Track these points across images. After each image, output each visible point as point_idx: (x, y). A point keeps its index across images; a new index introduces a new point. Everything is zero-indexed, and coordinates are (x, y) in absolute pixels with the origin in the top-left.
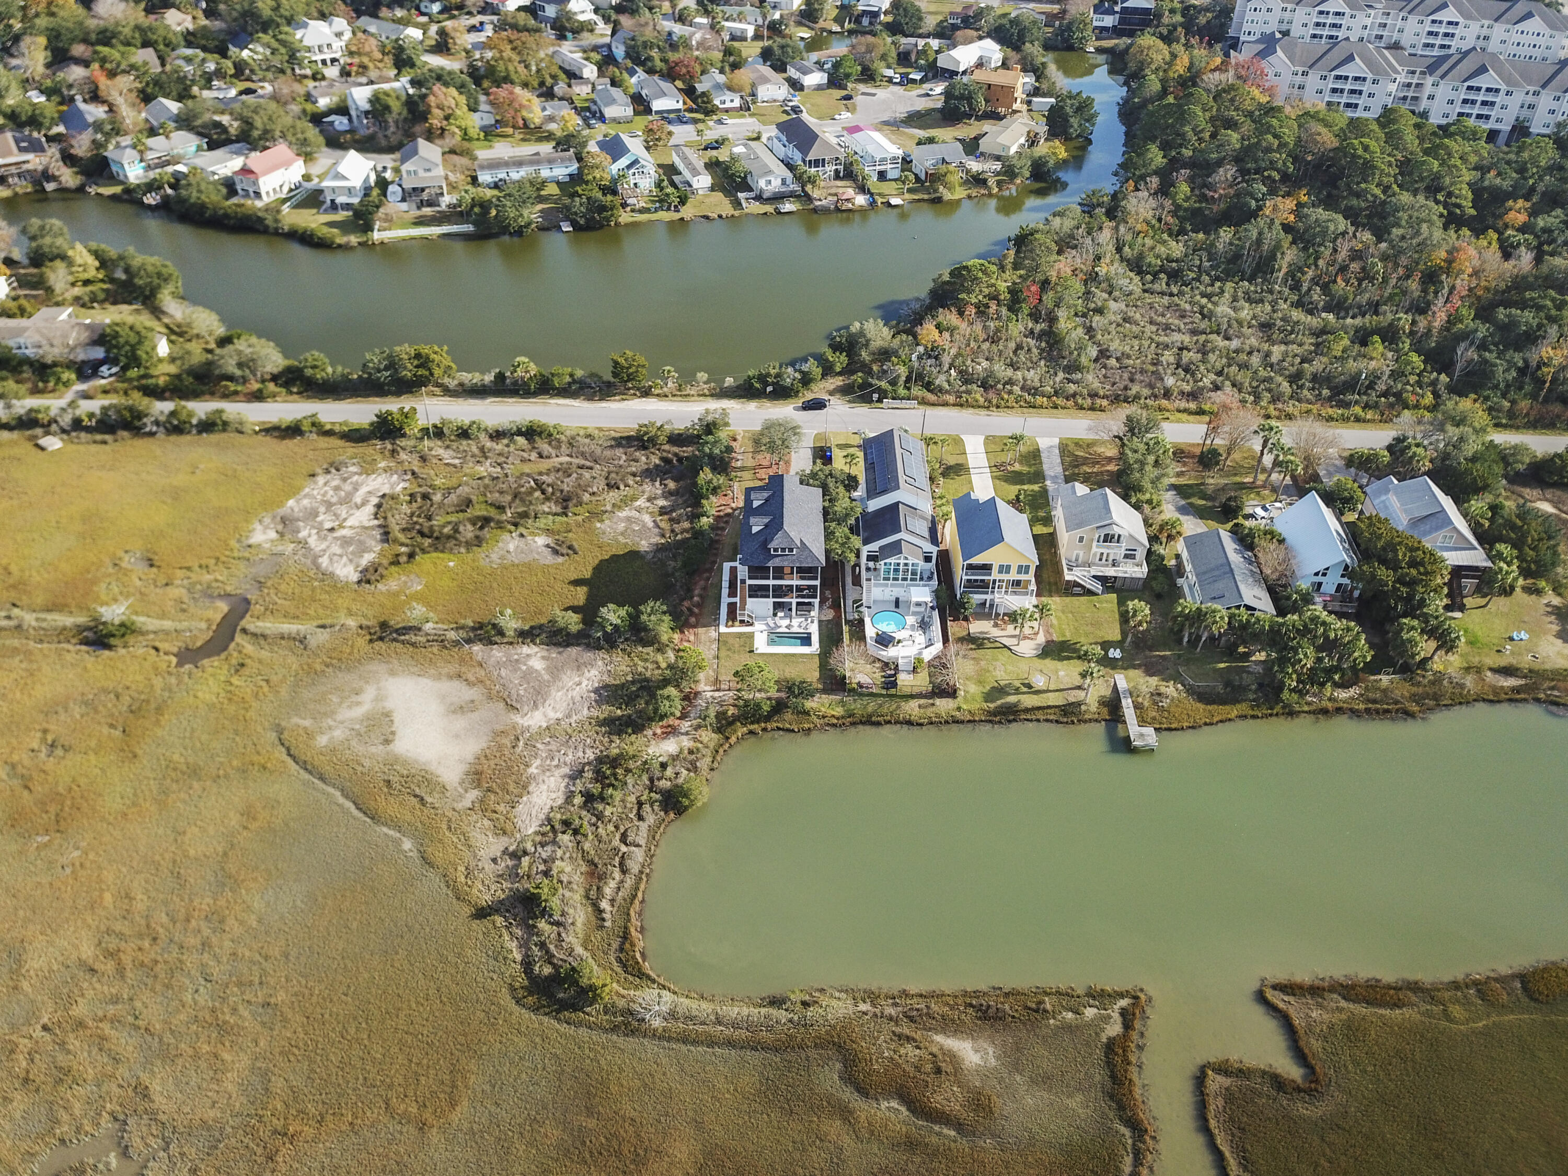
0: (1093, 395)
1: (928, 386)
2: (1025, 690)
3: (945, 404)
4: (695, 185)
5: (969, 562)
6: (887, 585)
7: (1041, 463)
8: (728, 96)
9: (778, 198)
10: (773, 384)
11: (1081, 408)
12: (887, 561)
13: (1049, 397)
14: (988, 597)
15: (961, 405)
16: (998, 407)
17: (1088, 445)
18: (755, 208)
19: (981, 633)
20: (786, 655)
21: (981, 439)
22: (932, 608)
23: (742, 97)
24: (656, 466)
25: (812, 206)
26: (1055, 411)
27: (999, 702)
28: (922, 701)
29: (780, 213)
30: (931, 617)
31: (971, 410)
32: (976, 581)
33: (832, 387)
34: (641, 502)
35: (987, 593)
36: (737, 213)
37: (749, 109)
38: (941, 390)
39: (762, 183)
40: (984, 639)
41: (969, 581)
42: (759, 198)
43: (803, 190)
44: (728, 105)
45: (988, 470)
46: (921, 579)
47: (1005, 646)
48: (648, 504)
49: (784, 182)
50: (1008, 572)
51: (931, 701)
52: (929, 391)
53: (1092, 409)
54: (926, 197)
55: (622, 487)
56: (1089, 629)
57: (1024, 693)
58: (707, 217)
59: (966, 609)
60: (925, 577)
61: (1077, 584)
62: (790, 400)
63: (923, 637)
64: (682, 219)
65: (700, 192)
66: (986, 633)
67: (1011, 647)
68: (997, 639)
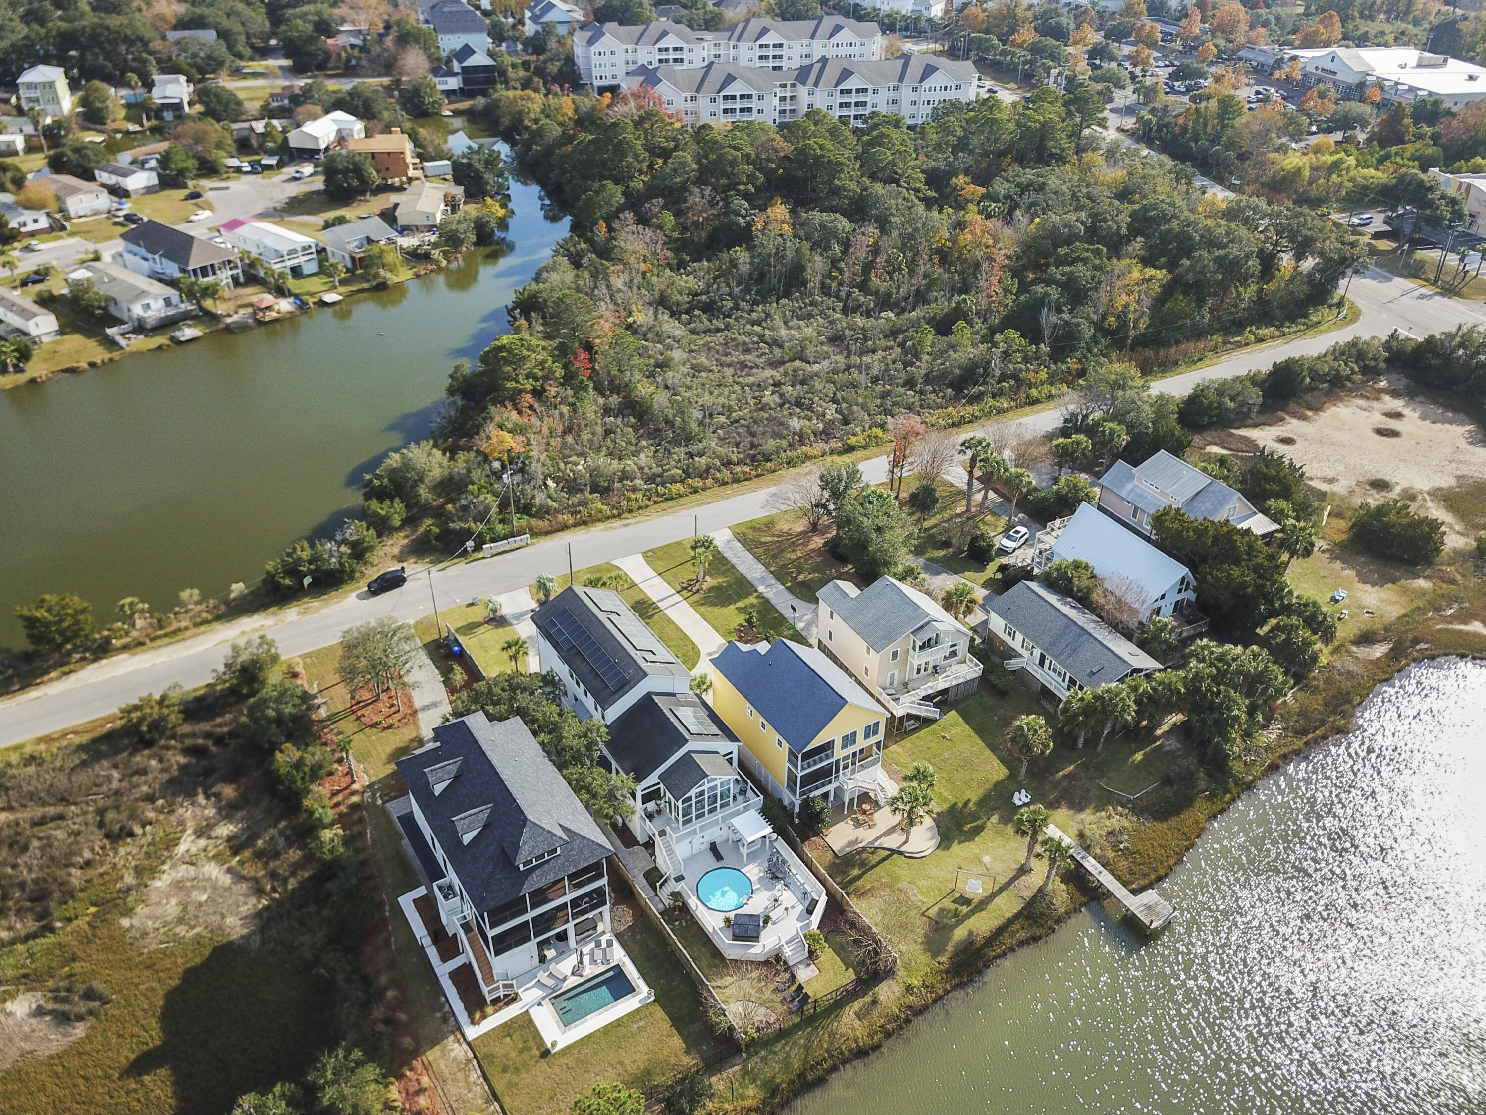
0: (727, 464)
1: (526, 510)
2: (965, 909)
3: (564, 527)
4: (34, 332)
6: (693, 832)
8: (27, 216)
9: (167, 324)
10: (310, 572)
11: (725, 483)
12: (687, 795)
14: (830, 788)
15: (585, 523)
17: (768, 526)
18: (139, 343)
19: (850, 844)
20: (607, 1030)
22: (774, 839)
23: (48, 215)
24: (183, 768)
25: (221, 326)
27: (950, 948)
28: (857, 1005)
29: (179, 343)
30: (779, 854)
31: (600, 526)
33: (396, 550)
34: (187, 844)
35: (832, 782)
36: (116, 355)
37: (63, 228)
38: (548, 511)
39: (137, 310)
40: (859, 852)
42: (140, 328)
43: (201, 308)
44: (31, 227)
45: (678, 597)
47: (893, 852)
48: (202, 843)
49: (168, 302)
51: (868, 998)
52: (531, 515)
53: (737, 480)
54: (365, 286)
55: (138, 830)
56: (964, 775)
57: (968, 916)
58: (72, 370)
61: (910, 716)
62: (346, 587)
63: (791, 893)
64: (33, 381)
65: (45, 339)
66: (856, 842)
67: (902, 849)
68: (876, 844)
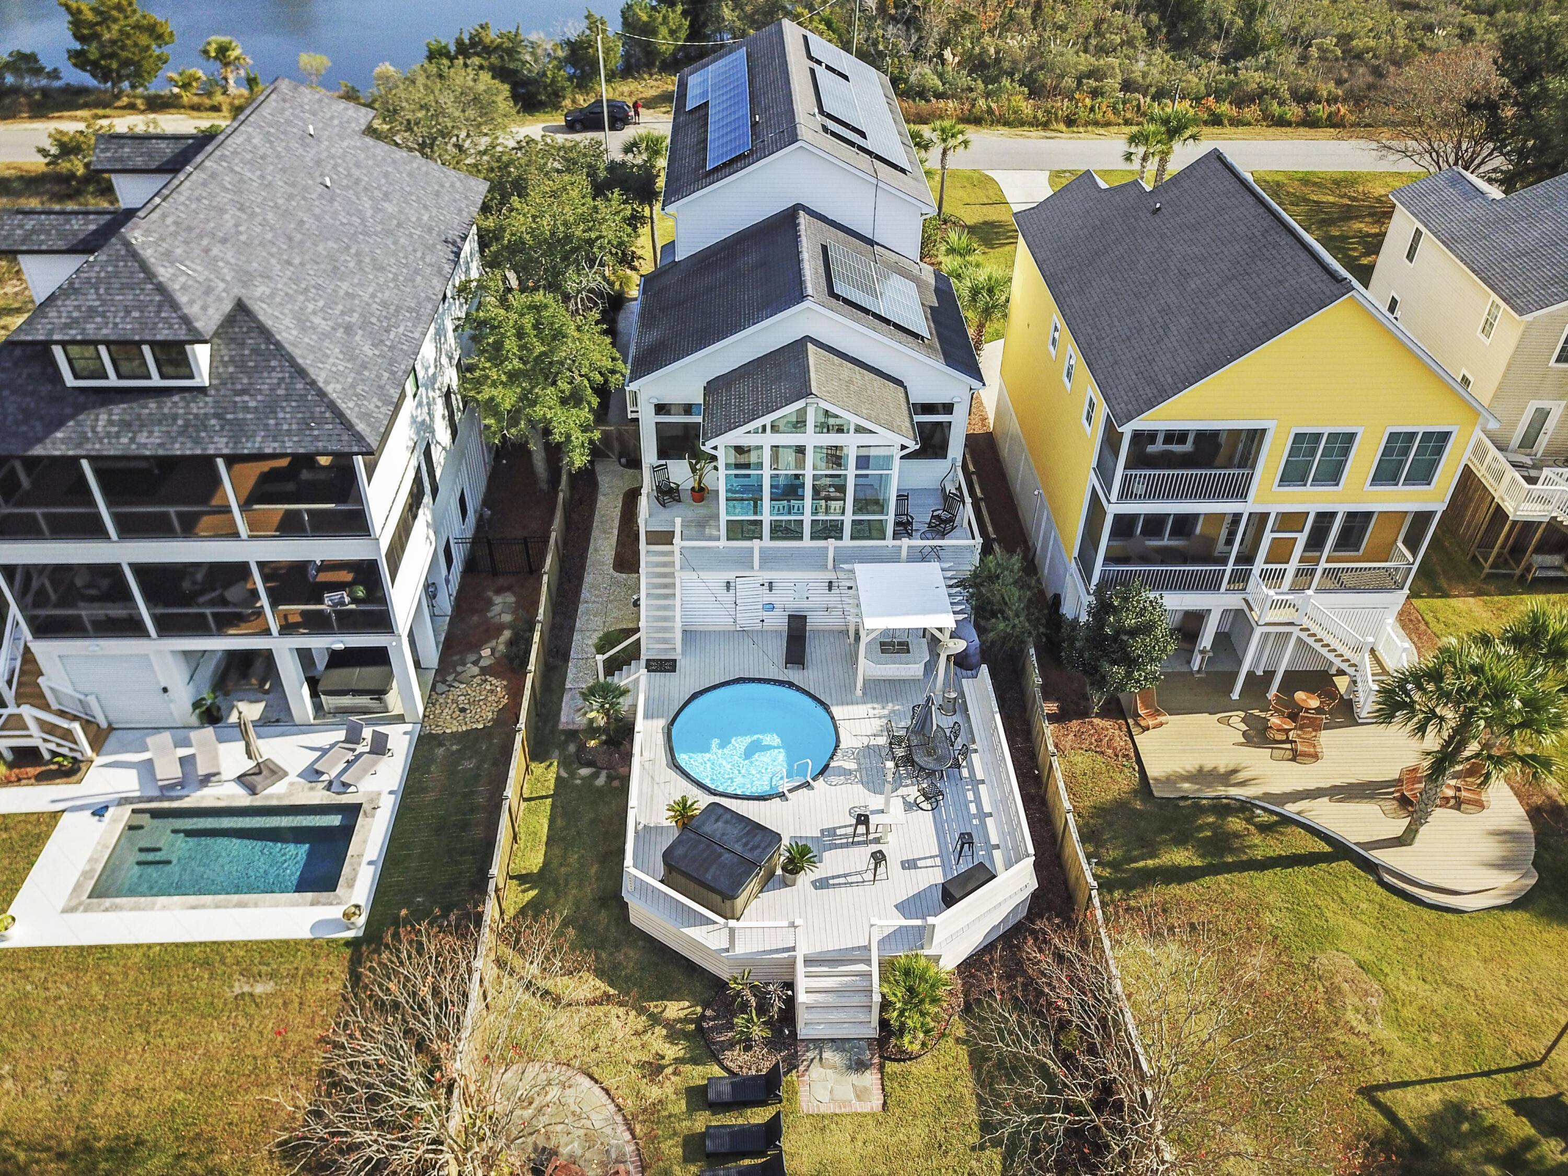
0: (1305, 97)
5: (1143, 423)
6: (745, 561)
11: (1281, 122)
12: (737, 437)
14: (1216, 602)
17: (1337, 183)
19: (1202, 776)
21: (1043, 176)
22: (962, 662)
30: (958, 706)
31: (1004, 130)
35: (1211, 584)
40: (1223, 808)
46: (904, 527)
47: (1340, 851)
50: (1333, 474)
53: (1310, 122)
59: (1131, 663)
60: (922, 517)
62: (540, 116)
63: (924, 820)
66: (1227, 777)
67: (1380, 856)
68: (1291, 809)
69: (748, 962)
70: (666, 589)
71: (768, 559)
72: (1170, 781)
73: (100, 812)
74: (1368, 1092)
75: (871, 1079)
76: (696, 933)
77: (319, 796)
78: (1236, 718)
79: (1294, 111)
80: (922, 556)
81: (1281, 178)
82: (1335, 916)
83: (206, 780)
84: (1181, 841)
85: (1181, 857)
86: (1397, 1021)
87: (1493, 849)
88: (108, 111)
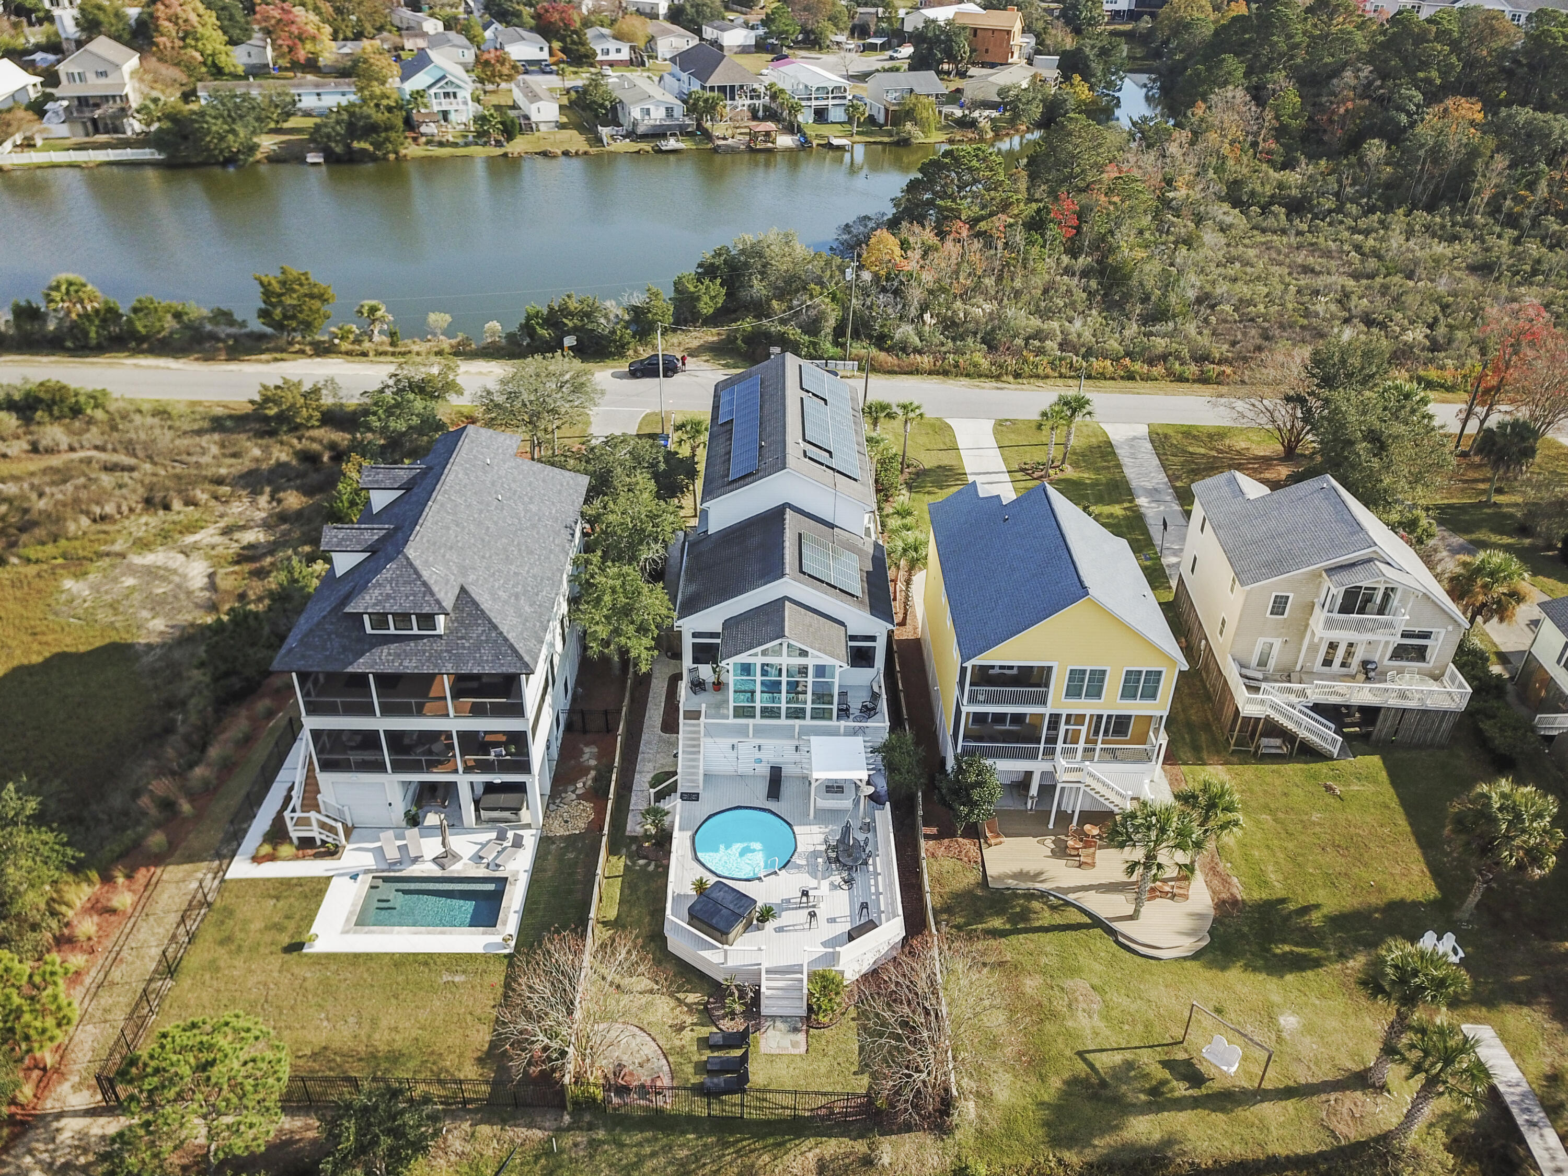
0: (1202, 358)
1: (881, 341)
2: (1181, 1089)
3: (915, 371)
4: (534, 117)
5: (978, 661)
6: (743, 732)
7: (1119, 466)
8: (612, 45)
9: (658, 134)
10: (574, 331)
11: (1181, 379)
12: (743, 658)
13: (1117, 359)
14: (1037, 767)
15: (946, 373)
16: (1017, 376)
17: (1211, 436)
18: (626, 145)
19: (1021, 875)
21: (989, 425)
22: (875, 798)
23: (633, 48)
25: (710, 146)
26: (1130, 384)
29: (660, 151)
30: (868, 827)
31: (965, 381)
32: (999, 718)
33: (695, 344)
34: (207, 536)
35: (1033, 755)
36: (593, 150)
38: (904, 348)
39: (636, 113)
40: (1030, 896)
41: (979, 718)
42: (632, 135)
43: (699, 126)
44: (613, 56)
45: (1007, 477)
46: (844, 712)
47: (1097, 922)
48: (218, 539)
49: (669, 111)
50: (1096, 692)
52: (881, 349)
53: (1203, 380)
54: (886, 139)
55: (177, 505)
57: (1179, 1104)
58: (545, 154)
59: (973, 804)
60: (855, 705)
61: (1272, 729)
62: (610, 363)
63: (843, 896)
64: (505, 155)
65: (543, 127)
66: (1036, 877)
67: (1117, 926)
68: (1071, 897)
69: (734, 973)
70: (695, 748)
71: (759, 731)
72: (1000, 878)
73: (354, 877)
74: (1080, 1054)
75: (801, 1037)
76: (706, 954)
77: (481, 872)
78: (1049, 841)
79: (1193, 369)
80: (855, 732)
81: (1170, 432)
82: (1084, 959)
83: (415, 860)
84: (999, 913)
85: (997, 923)
86: (1106, 1018)
87: (1186, 924)
88: (284, 355)
